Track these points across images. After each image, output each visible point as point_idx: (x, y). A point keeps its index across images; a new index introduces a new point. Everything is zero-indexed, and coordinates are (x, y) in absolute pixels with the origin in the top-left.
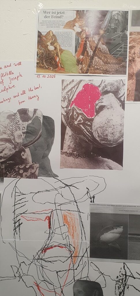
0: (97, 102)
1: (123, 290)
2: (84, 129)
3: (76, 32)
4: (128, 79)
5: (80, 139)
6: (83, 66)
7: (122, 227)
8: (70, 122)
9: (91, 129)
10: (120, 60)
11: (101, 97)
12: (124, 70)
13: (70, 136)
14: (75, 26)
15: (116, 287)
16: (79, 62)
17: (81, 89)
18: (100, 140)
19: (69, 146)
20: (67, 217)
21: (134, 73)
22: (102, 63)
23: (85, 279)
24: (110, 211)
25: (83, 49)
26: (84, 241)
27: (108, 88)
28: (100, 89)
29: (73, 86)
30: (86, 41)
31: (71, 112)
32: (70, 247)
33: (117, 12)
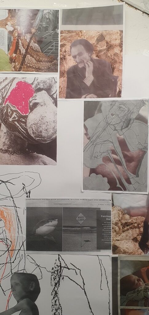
0: (31, 99)
1: (58, 281)
2: (19, 125)
3: (8, 31)
4: (60, 77)
5: (15, 136)
6: (16, 64)
7: (57, 220)
8: (4, 119)
9: (26, 125)
10: (51, 58)
11: (34, 95)
12: (56, 67)
13: (5, 133)
14: (7, 24)
15: (51, 278)
16: (12, 60)
17: (15, 87)
18: (35, 137)
19: (4, 143)
20: (3, 213)
21: (65, 71)
22: (34, 61)
23: (22, 272)
24: (45, 205)
25: (15, 47)
26: (21, 235)
27: (41, 86)
28: (33, 86)
29: (7, 84)
30: (18, 40)
31: (5, 109)
32: (7, 241)
33: (48, 11)
